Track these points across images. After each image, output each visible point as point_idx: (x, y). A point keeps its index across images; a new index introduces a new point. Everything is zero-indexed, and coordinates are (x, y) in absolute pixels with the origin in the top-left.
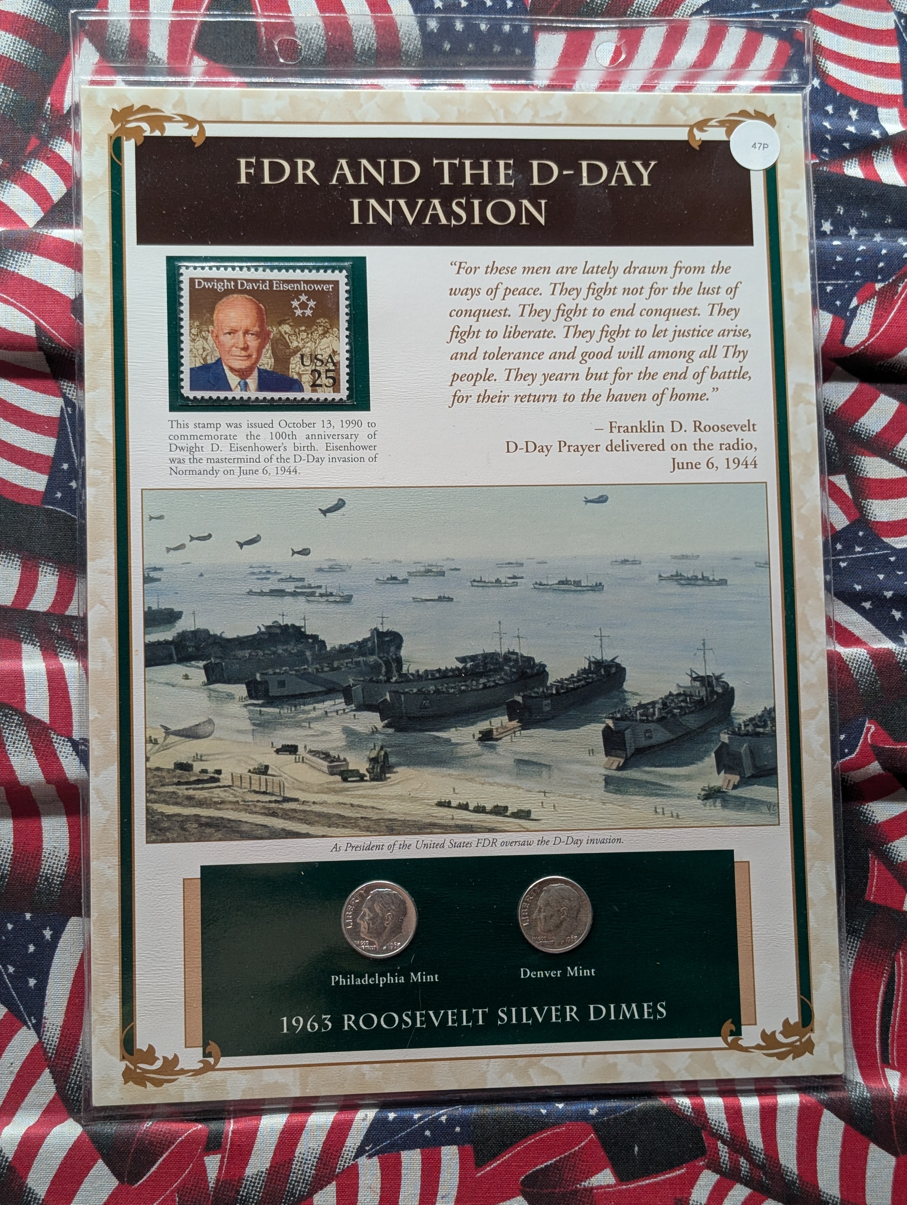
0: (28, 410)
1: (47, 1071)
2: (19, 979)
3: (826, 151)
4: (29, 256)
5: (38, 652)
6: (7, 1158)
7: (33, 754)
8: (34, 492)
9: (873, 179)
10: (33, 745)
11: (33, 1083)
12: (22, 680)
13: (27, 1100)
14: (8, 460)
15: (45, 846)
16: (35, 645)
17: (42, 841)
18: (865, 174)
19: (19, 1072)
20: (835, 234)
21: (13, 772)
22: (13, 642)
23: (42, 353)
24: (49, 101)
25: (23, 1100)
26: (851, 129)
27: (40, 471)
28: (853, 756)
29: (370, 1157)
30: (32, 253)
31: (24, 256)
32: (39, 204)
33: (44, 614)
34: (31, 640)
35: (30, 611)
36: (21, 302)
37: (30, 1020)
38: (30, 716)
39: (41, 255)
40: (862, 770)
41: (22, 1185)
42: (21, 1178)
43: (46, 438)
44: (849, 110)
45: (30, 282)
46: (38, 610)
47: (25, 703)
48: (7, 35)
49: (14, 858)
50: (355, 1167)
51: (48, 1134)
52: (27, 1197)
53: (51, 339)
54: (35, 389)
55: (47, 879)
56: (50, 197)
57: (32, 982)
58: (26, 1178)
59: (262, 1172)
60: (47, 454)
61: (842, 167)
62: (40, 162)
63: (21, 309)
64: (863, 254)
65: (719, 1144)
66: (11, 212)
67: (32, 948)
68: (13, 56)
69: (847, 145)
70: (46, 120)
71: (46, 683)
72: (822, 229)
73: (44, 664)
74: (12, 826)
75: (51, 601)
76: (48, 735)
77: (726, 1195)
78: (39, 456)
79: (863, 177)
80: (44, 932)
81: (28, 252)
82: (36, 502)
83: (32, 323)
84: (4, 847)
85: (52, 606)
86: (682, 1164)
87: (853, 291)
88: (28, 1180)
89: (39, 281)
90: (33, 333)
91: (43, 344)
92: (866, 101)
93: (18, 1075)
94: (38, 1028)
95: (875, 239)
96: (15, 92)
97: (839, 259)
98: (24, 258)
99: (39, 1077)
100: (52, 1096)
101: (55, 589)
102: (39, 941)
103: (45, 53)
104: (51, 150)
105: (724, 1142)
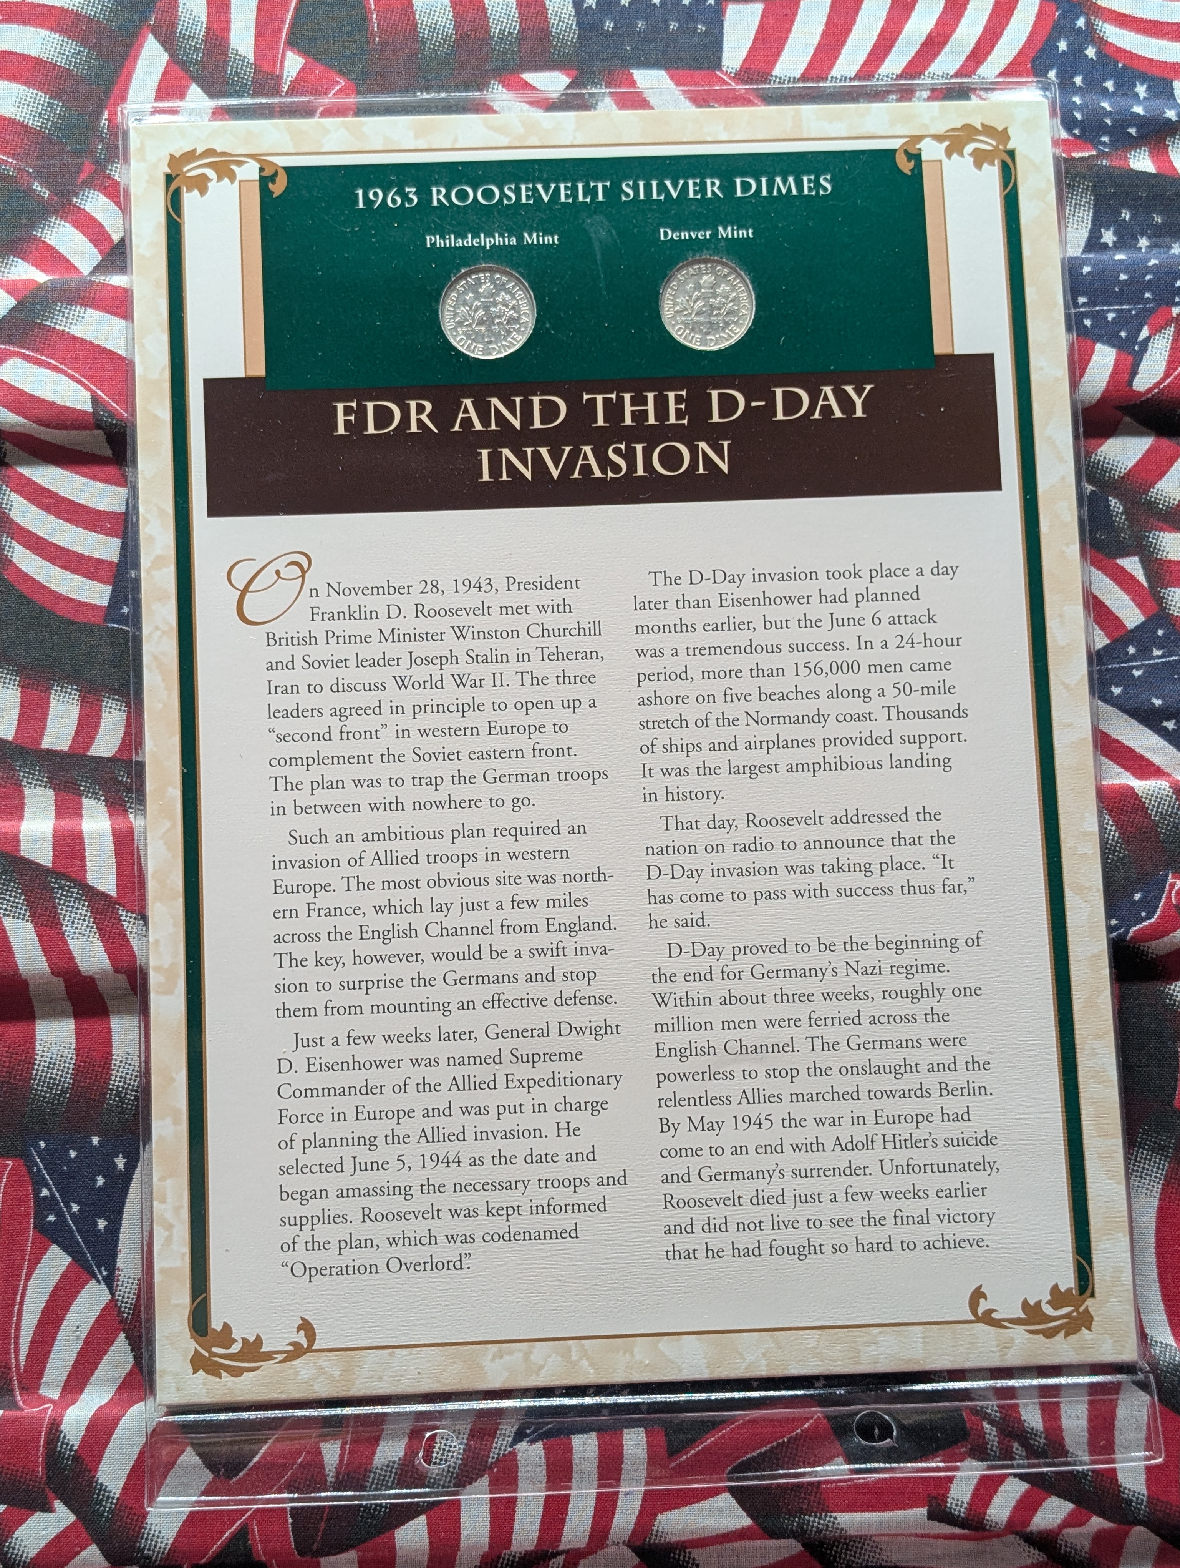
0: (86, 504)
1: (122, 1335)
2: (85, 1220)
3: (1105, 139)
4: (82, 311)
5: (102, 807)
6: (72, 1446)
7: (97, 936)
8: (95, 607)
9: (1168, 173)
10: (97, 924)
11: (105, 1352)
12: (82, 843)
13: (97, 1372)
14: (62, 568)
15: (115, 1051)
16: (99, 800)
17: (111, 1046)
18: (1158, 168)
19: (87, 1337)
20: (1119, 245)
21: (72, 959)
22: (71, 796)
23: (101, 432)
24: (106, 116)
25: (92, 1374)
26: (1138, 110)
27: (101, 580)
28: (1153, 920)
29: (533, 1442)
30: (86, 306)
31: (78, 310)
32: (96, 246)
33: (109, 760)
34: (93, 793)
35: (93, 758)
36: (73, 369)
37: (100, 1272)
38: (91, 888)
39: (99, 308)
40: (1165, 939)
41: (92, 1480)
42: (90, 1471)
43: (109, 539)
44: (1135, 86)
45: (84, 343)
46: (102, 755)
47: (85, 871)
48: (53, 35)
49: (77, 1067)
50: (513, 1454)
51: (123, 1415)
52: (98, 1495)
53: (111, 414)
54: (94, 478)
55: (118, 1094)
56: (109, 236)
57: (102, 1224)
58: (96, 1471)
59: (394, 1462)
60: (109, 559)
61: (1126, 159)
62: (96, 193)
63: (73, 378)
64: (1155, 270)
65: (986, 1425)
66: (61, 256)
67: (100, 1181)
68: (61, 62)
69: (1133, 131)
70: (102, 139)
71: (112, 846)
72: (1102, 241)
73: (109, 823)
74: (73, 1027)
75: (118, 743)
76: (115, 912)
77: (995, 1491)
78: (100, 561)
79: (1154, 171)
80: (116, 1160)
81: (81, 305)
82: (98, 620)
83: (87, 395)
84: (65, 1054)
85: (119, 750)
86: (937, 1450)
87: (1143, 318)
88: (99, 1473)
89: (95, 341)
90: (88, 407)
91: (102, 420)
92: (1156, 73)
93: (86, 1342)
94: (110, 1282)
95: (1173, 251)
96: (63, 106)
97: (1123, 277)
98: (77, 313)
99: (112, 1343)
100: (128, 1367)
101: (123, 729)
102: (109, 1171)
103: (100, 56)
104: (109, 177)
105: (992, 1422)
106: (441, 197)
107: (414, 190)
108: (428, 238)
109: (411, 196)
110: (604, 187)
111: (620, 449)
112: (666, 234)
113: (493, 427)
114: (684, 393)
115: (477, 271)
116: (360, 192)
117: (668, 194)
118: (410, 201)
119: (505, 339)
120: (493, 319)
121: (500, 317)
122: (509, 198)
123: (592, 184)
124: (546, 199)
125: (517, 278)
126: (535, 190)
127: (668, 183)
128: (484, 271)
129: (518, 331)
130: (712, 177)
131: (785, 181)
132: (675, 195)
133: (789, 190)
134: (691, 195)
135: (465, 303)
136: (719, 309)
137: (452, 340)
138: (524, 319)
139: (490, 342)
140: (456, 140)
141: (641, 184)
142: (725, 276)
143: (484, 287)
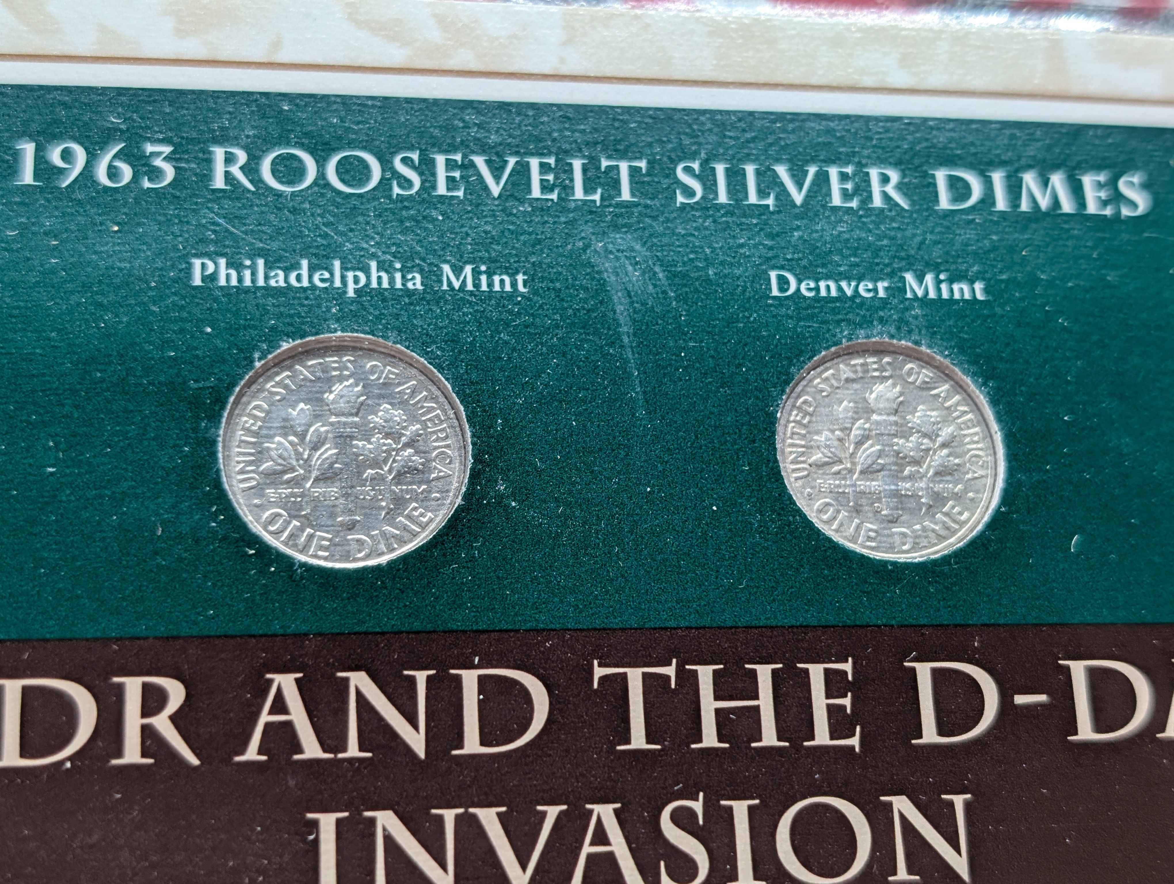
106: (235, 170)
107: (167, 149)
108: (197, 263)
109: (158, 162)
110: (634, 171)
111: (692, 813)
112: (783, 283)
113: (353, 750)
114: (847, 667)
115: (324, 350)
116: (28, 149)
117: (783, 194)
118: (155, 173)
119: (391, 516)
120: (361, 467)
121: (376, 464)
122: (406, 183)
123: (605, 163)
124: (496, 190)
125: (423, 371)
126: (468, 166)
127: (782, 171)
128: (340, 349)
129: (424, 500)
130: (881, 161)
131: (1045, 183)
132: (798, 198)
133: (1056, 203)
134: (837, 200)
135: (287, 429)
136: (917, 462)
137: (248, 518)
138: (440, 469)
139: (351, 527)
140: (277, 45)
141: (720, 169)
142: (926, 387)
143: (337, 388)
